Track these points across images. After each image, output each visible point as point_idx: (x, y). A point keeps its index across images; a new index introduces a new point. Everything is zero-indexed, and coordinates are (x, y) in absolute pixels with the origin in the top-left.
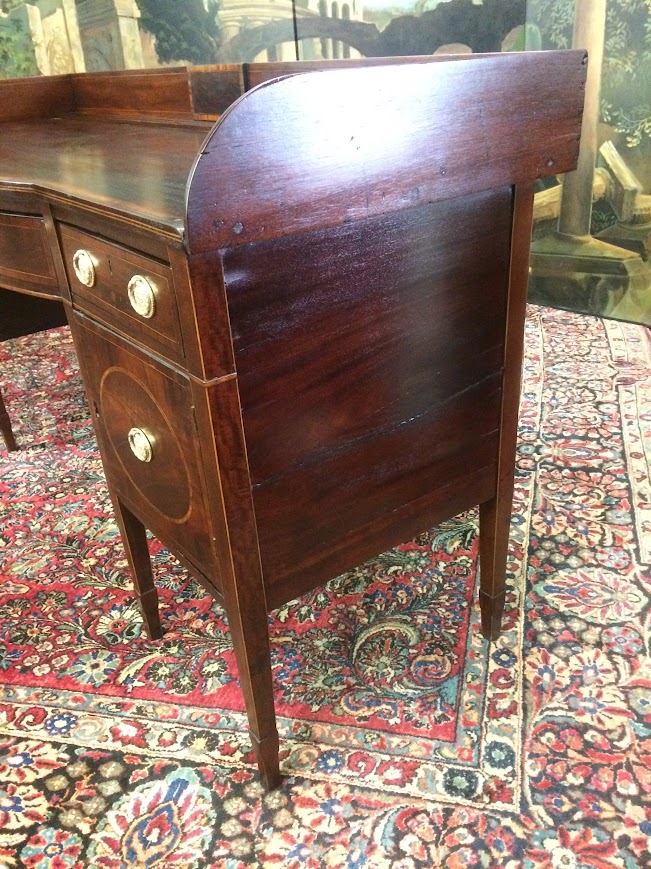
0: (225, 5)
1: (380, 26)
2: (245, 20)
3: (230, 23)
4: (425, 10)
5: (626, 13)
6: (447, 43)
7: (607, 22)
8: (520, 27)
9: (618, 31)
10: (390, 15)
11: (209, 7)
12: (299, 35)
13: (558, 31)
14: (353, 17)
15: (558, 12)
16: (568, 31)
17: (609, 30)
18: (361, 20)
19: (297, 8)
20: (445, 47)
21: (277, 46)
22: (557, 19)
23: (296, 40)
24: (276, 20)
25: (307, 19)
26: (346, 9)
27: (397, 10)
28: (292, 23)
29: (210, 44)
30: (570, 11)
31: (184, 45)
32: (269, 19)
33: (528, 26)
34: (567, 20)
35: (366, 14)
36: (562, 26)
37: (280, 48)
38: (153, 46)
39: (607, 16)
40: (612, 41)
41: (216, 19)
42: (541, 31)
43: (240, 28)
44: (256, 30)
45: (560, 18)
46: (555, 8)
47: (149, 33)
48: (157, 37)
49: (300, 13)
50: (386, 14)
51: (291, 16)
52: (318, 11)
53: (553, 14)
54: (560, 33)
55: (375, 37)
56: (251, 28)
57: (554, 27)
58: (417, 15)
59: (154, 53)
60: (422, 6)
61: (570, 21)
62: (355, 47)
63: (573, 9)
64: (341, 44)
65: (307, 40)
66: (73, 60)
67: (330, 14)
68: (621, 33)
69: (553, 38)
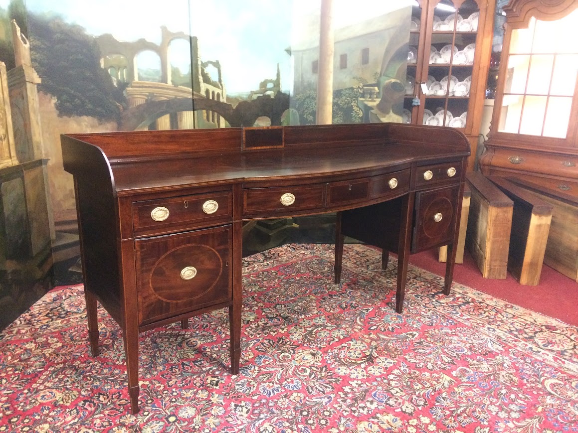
0: (133, 85)
1: (234, 106)
2: (152, 95)
3: (137, 96)
4: (252, 99)
5: (342, 108)
6: (261, 116)
7: (333, 111)
8: (287, 110)
9: (339, 116)
10: (238, 100)
11: (117, 84)
12: (195, 108)
13: (308, 113)
14: (221, 100)
15: (308, 104)
16: (314, 114)
17: (335, 115)
18: (225, 102)
19: (194, 92)
20: (260, 118)
21: (178, 113)
22: (306, 108)
23: (194, 111)
24: (179, 98)
25: (199, 99)
26: (218, 95)
27: (241, 98)
28: (192, 101)
29: (117, 107)
30: (314, 105)
31: (89, 106)
32: (174, 97)
33: (291, 110)
34: (312, 109)
35: (228, 98)
36: (310, 111)
37: (181, 115)
38: (53, 105)
39: (333, 108)
40: (336, 120)
41: (124, 92)
42: (299, 113)
43: (147, 100)
44: (161, 103)
45: (309, 107)
46: (306, 103)
47: (49, 95)
48: (58, 99)
49: (196, 95)
50: (236, 99)
51: (190, 97)
52: (205, 95)
53: (305, 106)
54: (309, 114)
55: (231, 111)
56: (157, 101)
57: (306, 111)
58: (250, 102)
59: (55, 109)
60: (251, 97)
61: (314, 109)
62: (223, 117)
63: (316, 104)
64: (216, 114)
65: (199, 111)
66: (6, 114)
67: (211, 98)
68: (340, 116)
69: (305, 116)
